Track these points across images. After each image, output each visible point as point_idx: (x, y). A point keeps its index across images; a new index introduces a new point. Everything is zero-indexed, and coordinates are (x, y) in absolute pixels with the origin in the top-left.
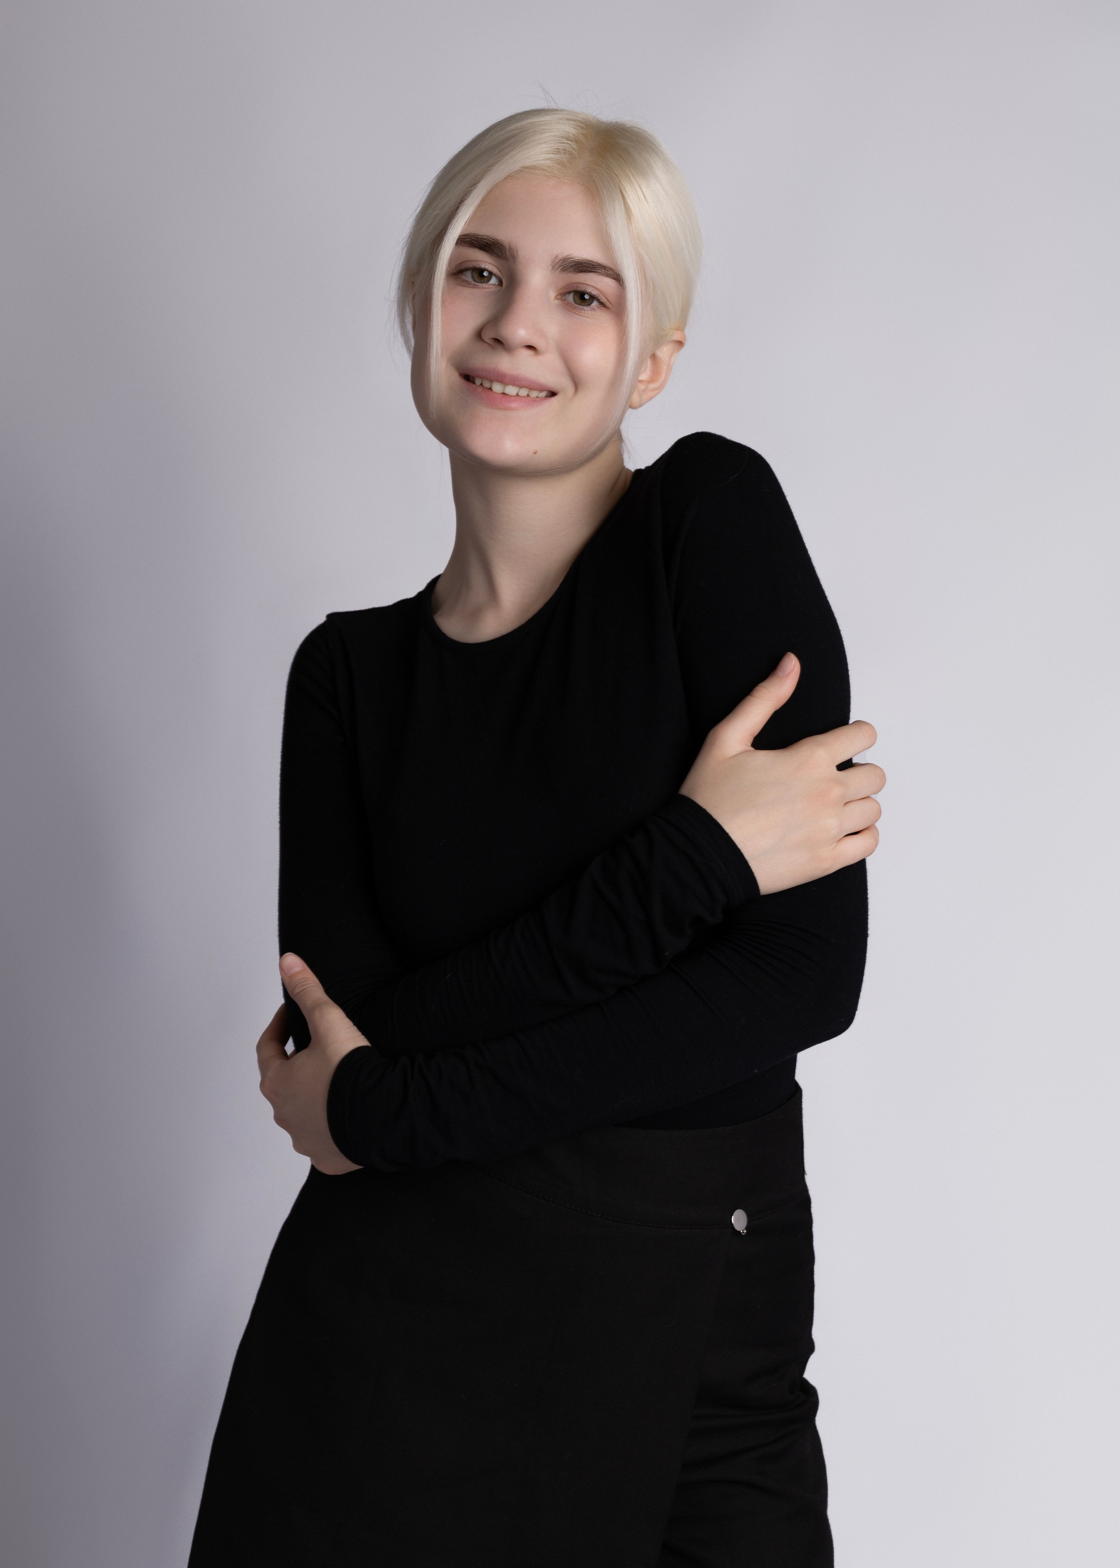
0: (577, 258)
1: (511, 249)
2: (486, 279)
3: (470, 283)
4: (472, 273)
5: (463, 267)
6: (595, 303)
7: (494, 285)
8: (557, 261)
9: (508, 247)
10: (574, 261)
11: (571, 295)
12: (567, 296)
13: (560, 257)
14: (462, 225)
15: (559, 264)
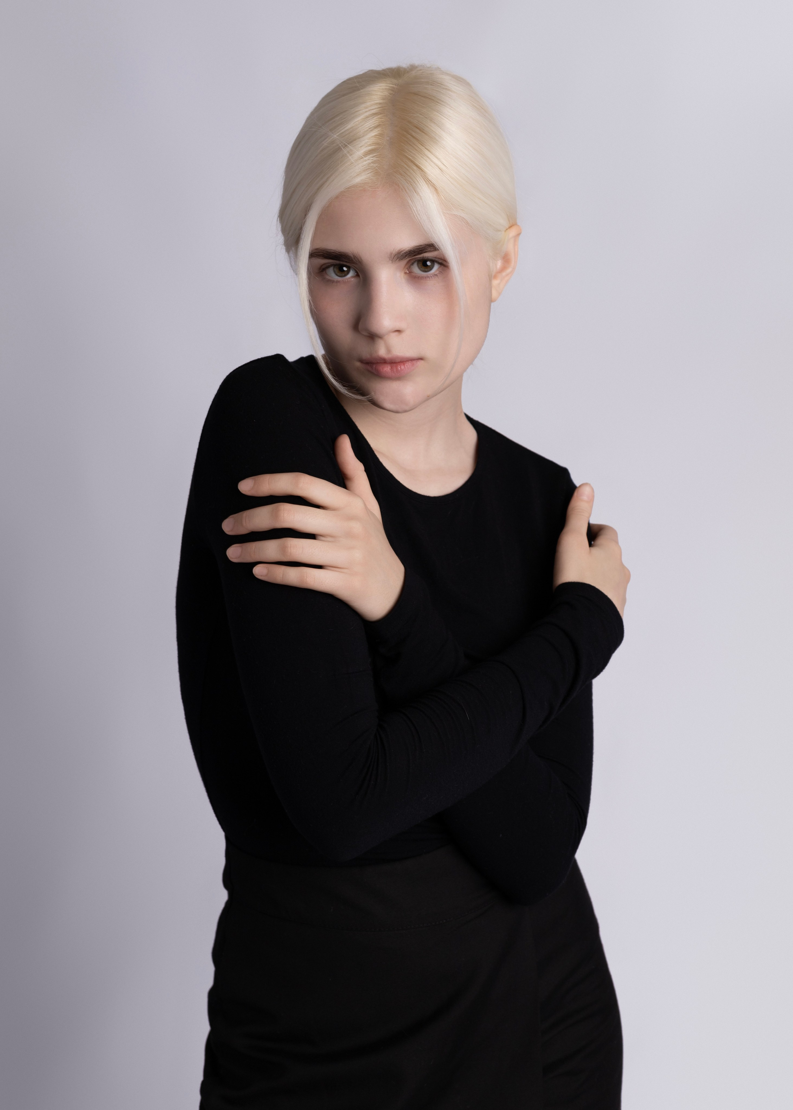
1: (355, 257)
2: (346, 273)
3: (333, 282)
5: (323, 267)
6: (436, 267)
7: (352, 277)
8: (393, 256)
9: (352, 256)
10: (405, 253)
11: (415, 266)
12: (412, 267)
13: (394, 253)
15: (396, 257)
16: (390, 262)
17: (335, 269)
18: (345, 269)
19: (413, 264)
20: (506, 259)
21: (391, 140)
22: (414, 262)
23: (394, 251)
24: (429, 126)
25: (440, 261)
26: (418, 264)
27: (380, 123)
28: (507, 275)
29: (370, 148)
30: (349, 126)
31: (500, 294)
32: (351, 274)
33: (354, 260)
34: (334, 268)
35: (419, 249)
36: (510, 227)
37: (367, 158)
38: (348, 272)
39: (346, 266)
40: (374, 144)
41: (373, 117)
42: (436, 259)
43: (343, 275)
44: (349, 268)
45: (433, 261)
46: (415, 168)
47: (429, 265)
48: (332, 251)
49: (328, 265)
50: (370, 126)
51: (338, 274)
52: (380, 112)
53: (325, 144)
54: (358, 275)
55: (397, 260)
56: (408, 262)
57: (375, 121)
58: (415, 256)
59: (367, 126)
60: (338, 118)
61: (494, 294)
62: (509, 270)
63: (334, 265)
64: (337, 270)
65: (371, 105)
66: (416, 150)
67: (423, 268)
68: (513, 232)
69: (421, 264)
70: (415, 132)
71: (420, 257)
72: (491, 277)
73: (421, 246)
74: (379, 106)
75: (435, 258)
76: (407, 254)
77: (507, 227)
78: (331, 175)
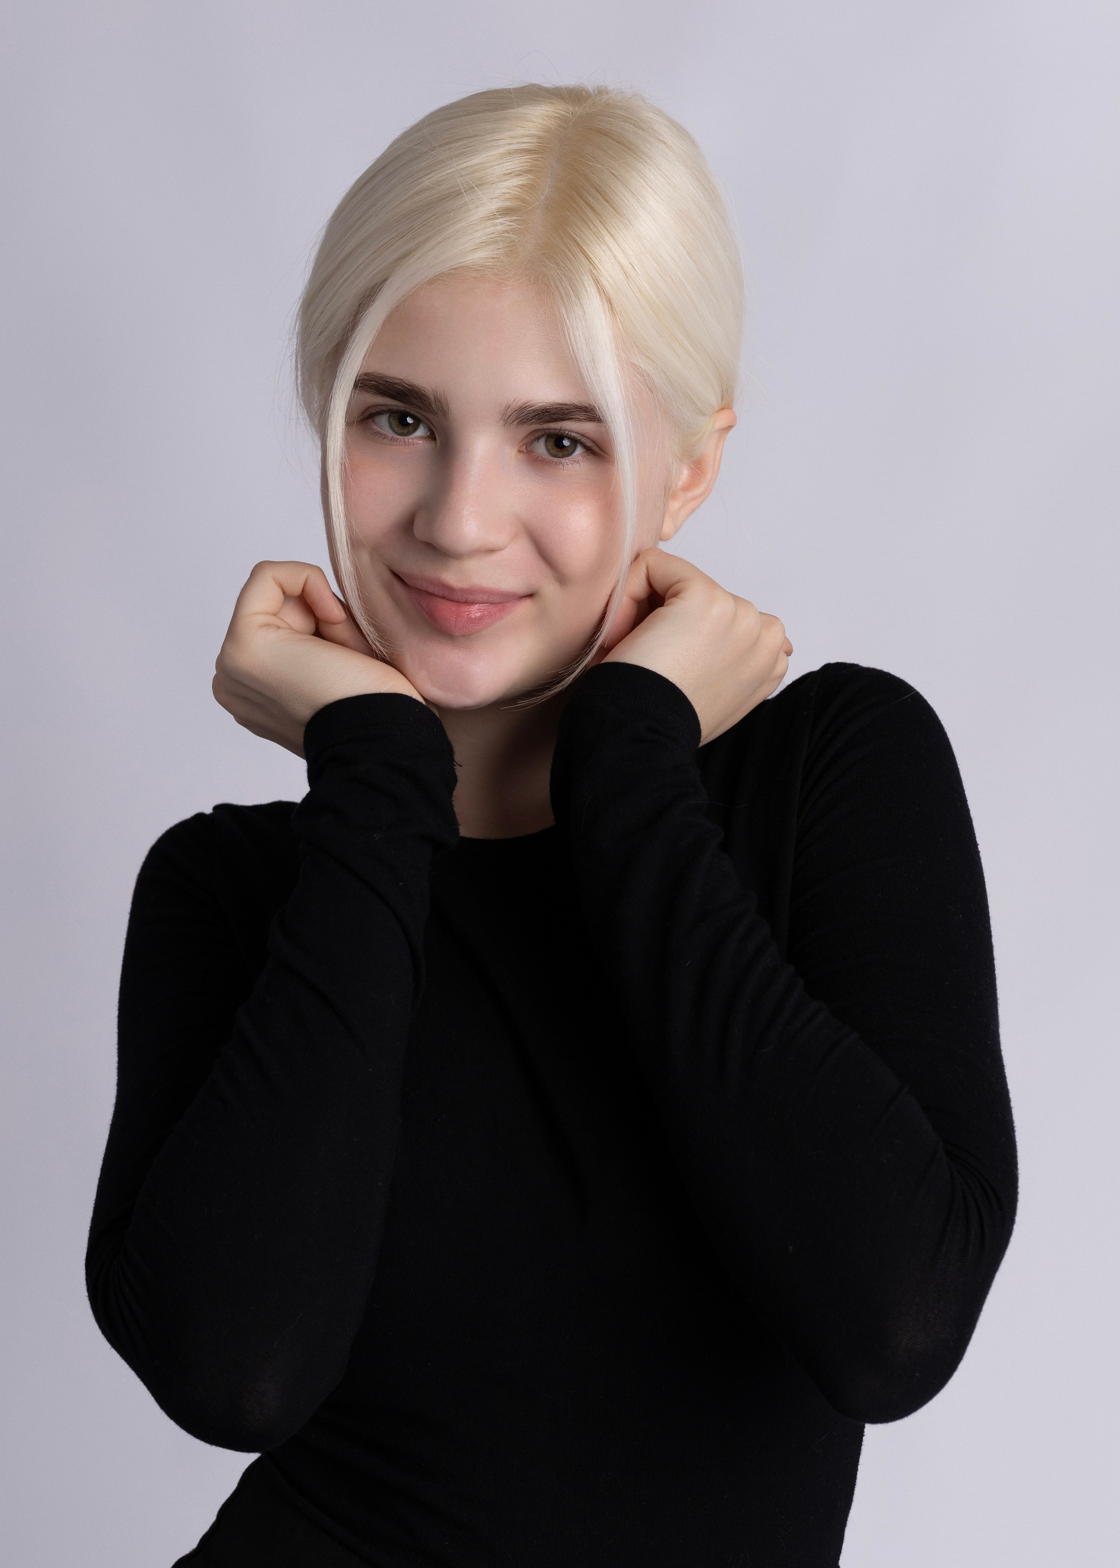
0: (541, 404)
1: (438, 400)
2: (411, 428)
3: (385, 437)
4: (389, 418)
5: (372, 411)
6: (579, 450)
7: (421, 438)
8: (509, 413)
9: (432, 397)
10: (534, 411)
11: (542, 441)
12: (536, 444)
13: (514, 406)
14: (361, 358)
15: (514, 417)
16: (502, 423)
17: (391, 419)
18: (410, 420)
19: (538, 438)
20: (698, 467)
21: (547, 202)
22: (543, 436)
23: (515, 403)
24: (620, 194)
25: (589, 444)
26: (546, 441)
27: (532, 168)
28: (695, 498)
29: (508, 204)
30: (476, 160)
31: (677, 530)
32: (421, 432)
33: (434, 406)
34: (390, 416)
35: (561, 409)
36: (722, 409)
37: (501, 220)
38: (415, 427)
39: (413, 417)
40: (518, 198)
41: (523, 154)
42: (584, 440)
43: (406, 431)
44: (418, 421)
45: (575, 442)
46: (583, 259)
47: (566, 445)
48: (396, 381)
49: (381, 408)
50: (515, 168)
51: (396, 429)
52: (537, 149)
53: (427, 182)
54: (432, 437)
55: (515, 422)
56: (531, 433)
57: (523, 163)
58: (548, 422)
59: (509, 167)
60: (459, 144)
61: (668, 527)
62: (698, 491)
63: (391, 412)
64: (395, 423)
65: (523, 136)
66: (590, 229)
67: (555, 451)
68: (722, 421)
69: (551, 443)
70: (593, 198)
71: (555, 429)
72: (668, 493)
73: (565, 405)
74: (539, 140)
75: (583, 435)
76: (536, 413)
77: (717, 409)
78: (427, 240)
